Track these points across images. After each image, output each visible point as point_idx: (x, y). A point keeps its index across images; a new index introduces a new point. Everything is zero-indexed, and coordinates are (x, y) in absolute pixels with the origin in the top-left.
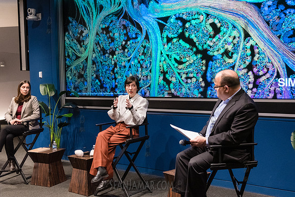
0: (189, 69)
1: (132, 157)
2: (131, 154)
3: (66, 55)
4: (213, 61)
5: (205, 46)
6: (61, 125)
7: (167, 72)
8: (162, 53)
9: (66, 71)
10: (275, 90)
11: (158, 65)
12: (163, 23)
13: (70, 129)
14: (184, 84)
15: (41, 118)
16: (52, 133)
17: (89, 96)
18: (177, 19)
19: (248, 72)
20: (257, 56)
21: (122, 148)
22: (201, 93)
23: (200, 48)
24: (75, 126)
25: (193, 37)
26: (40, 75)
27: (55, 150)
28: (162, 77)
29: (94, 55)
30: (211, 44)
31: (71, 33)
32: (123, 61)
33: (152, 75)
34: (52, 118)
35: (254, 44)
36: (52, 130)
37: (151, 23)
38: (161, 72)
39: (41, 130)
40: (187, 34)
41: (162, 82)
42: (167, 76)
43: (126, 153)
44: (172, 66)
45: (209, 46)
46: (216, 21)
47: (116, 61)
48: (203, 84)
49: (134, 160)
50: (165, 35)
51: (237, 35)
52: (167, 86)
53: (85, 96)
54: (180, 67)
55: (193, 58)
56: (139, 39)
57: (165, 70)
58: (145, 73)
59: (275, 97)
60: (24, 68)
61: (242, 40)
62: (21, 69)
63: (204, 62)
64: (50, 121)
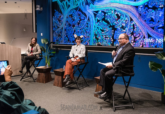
0: (107, 34)
1: (81, 71)
2: (81, 70)
3: (53, 26)
4: (117, 30)
5: (114, 24)
6: (50, 57)
8: (95, 27)
9: (53, 33)
10: (143, 44)
11: (93, 32)
12: (96, 13)
13: (55, 58)
14: (104, 40)
15: (41, 54)
16: (46, 60)
17: (63, 44)
18: (102, 12)
19: (131, 36)
20: (136, 29)
21: (77, 67)
22: (111, 44)
23: (111, 25)
24: (56, 57)
25: (108, 20)
26: (42, 34)
27: (48, 67)
28: (95, 37)
29: (65, 27)
30: (116, 23)
31: (55, 16)
32: (78, 30)
33: (91, 36)
34: (46, 53)
35: (134, 24)
36: (46, 59)
37: (91, 14)
39: (42, 58)
40: (106, 19)
41: (95, 39)
42: (97, 36)
43: (78, 69)
44: (99, 32)
45: (115, 24)
46: (119, 13)
47: (75, 29)
48: (112, 40)
49: (82, 72)
50: (96, 19)
51: (128, 20)
52: (97, 41)
53: (61, 44)
54: (103, 33)
55: (108, 29)
56: (85, 20)
57: (96, 34)
58: (88, 35)
59: (143, 47)
60: (34, 31)
61: (129, 22)
62: (33, 32)
63: (113, 31)
64: (46, 55)
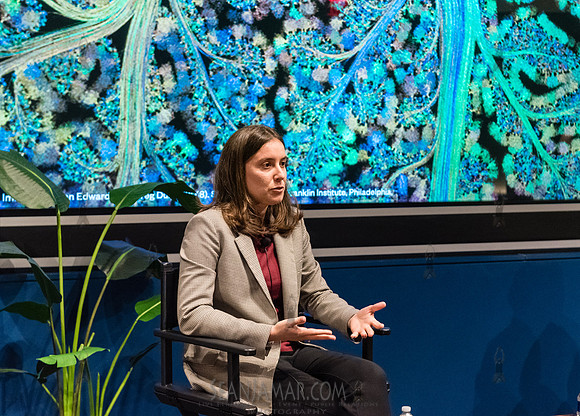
0: (566, 111)
7: (494, 118)
8: (477, 51)
11: (462, 91)
14: (548, 158)
28: (475, 134)
29: (166, 24)
32: (320, 63)
33: (441, 123)
38: (475, 117)
41: (475, 150)
42: (494, 130)
44: (511, 97)
47: (285, 60)
52: (492, 165)
54: (540, 101)
57: (489, 109)
58: (413, 114)
